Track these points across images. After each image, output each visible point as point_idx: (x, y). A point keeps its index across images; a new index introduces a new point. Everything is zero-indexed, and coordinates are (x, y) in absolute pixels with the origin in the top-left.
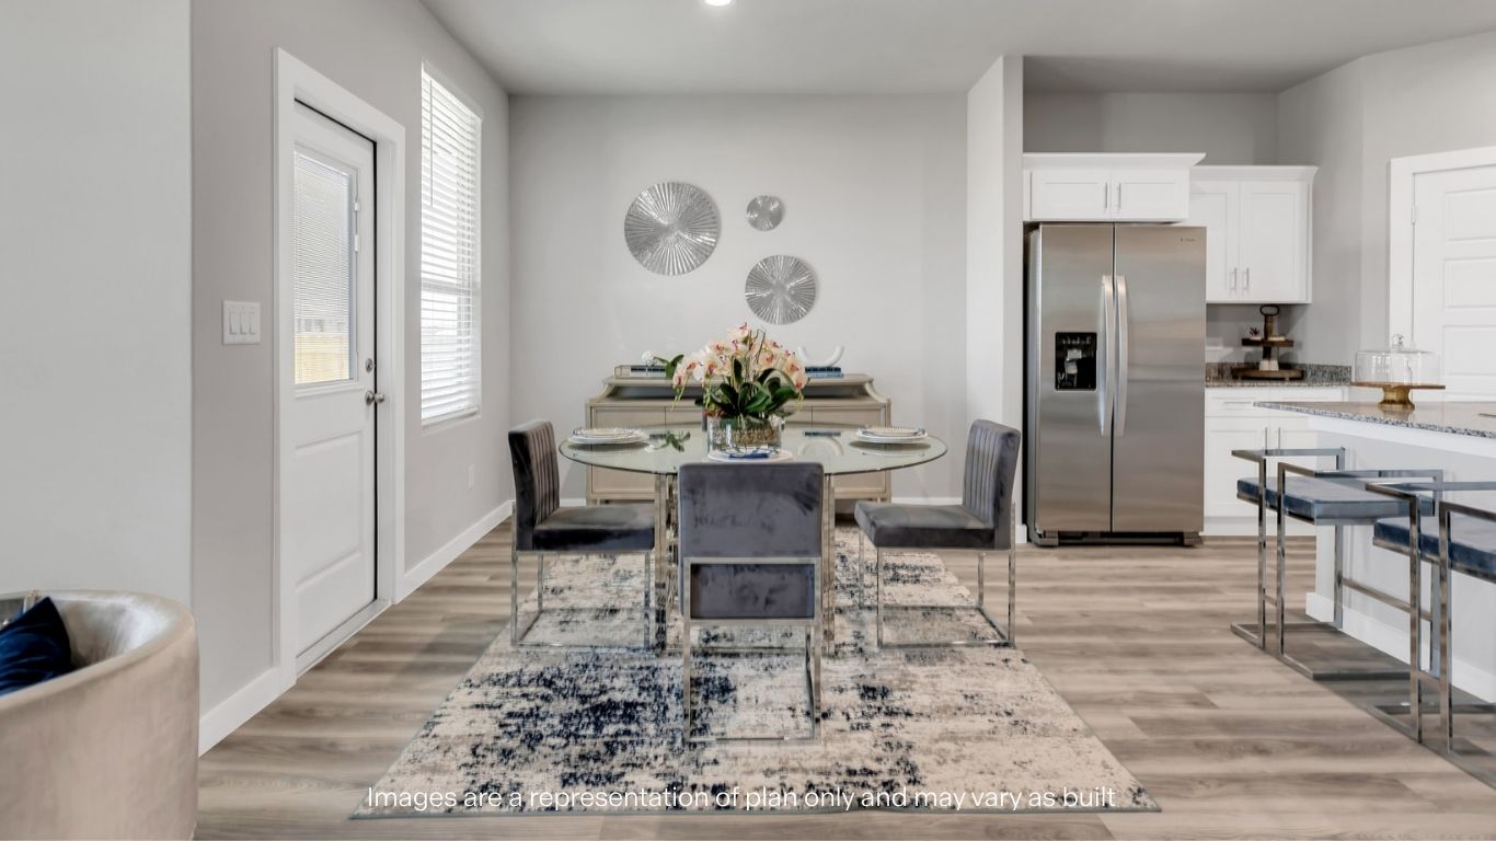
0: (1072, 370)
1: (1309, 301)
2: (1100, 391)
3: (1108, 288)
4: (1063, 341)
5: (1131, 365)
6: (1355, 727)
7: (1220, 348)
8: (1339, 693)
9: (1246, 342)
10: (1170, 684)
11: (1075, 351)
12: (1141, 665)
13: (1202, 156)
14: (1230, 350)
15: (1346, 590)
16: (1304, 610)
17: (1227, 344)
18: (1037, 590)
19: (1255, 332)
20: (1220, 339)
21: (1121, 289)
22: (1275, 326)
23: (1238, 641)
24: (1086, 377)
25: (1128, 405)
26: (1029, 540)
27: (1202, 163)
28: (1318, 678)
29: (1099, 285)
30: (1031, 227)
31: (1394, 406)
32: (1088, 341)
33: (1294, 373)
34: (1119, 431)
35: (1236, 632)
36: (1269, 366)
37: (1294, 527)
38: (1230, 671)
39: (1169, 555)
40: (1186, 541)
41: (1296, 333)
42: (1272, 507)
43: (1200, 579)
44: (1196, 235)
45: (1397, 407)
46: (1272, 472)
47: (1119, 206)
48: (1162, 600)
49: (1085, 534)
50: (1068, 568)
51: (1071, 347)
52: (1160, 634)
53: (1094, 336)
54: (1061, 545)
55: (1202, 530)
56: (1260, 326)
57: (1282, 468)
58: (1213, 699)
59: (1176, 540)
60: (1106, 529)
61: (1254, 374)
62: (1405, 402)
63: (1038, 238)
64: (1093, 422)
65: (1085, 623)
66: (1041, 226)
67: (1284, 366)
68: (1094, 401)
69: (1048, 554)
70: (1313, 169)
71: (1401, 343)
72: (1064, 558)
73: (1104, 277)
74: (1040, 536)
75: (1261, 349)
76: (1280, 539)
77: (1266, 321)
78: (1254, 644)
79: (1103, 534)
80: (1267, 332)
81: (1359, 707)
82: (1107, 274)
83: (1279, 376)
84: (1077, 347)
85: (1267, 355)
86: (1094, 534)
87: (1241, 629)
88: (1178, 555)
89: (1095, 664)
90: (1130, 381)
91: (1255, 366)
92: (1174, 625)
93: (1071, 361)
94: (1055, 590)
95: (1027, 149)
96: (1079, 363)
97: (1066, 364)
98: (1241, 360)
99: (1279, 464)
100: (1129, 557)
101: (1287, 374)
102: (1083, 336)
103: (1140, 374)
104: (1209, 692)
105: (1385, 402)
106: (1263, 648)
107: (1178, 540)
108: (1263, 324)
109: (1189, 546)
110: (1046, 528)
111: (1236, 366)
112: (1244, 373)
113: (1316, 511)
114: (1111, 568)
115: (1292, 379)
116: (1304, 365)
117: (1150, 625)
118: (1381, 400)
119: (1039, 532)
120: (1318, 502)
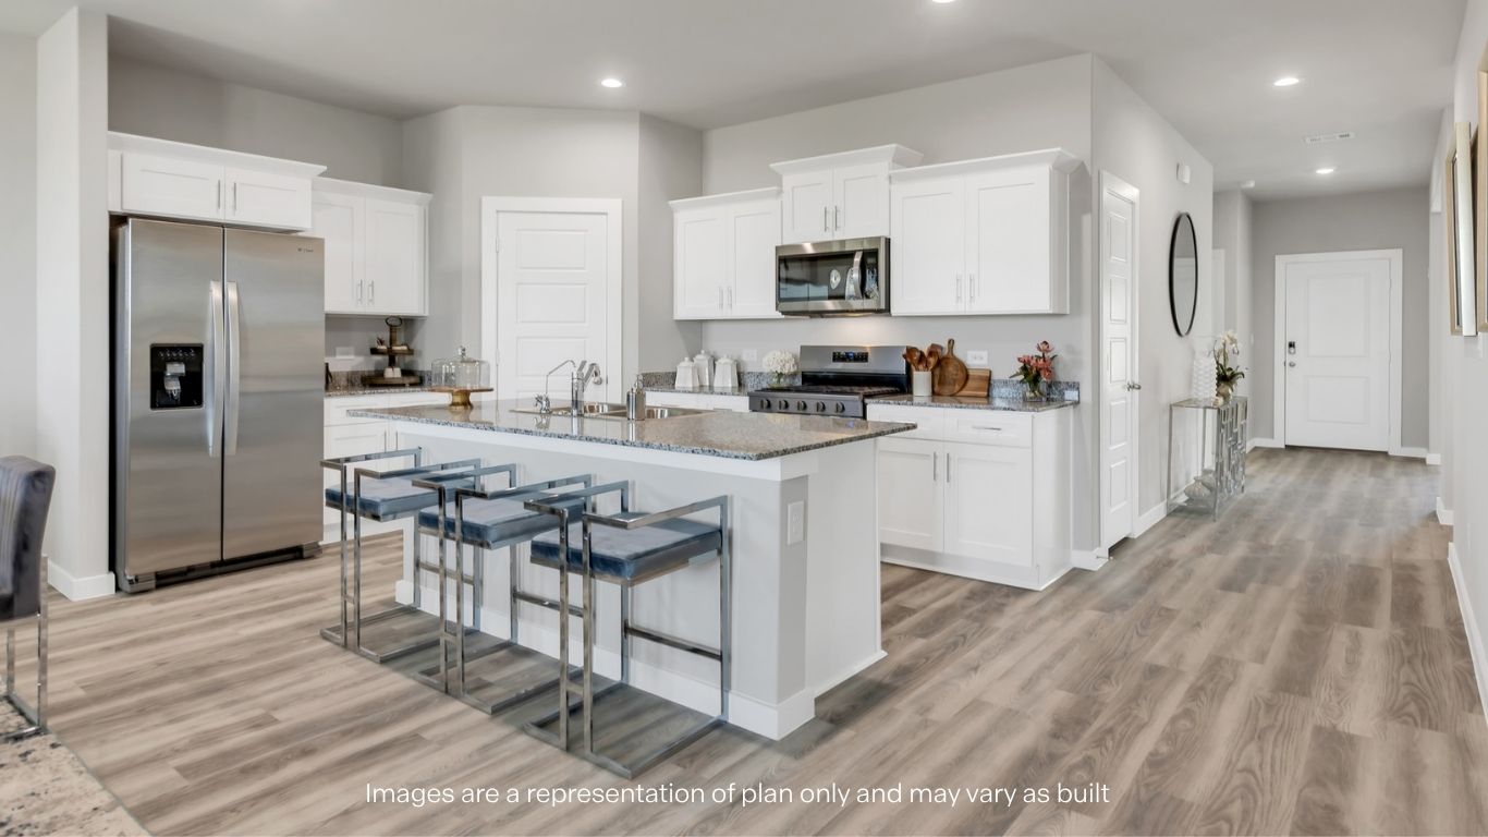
0: (174, 387)
1: (427, 314)
2: (210, 409)
3: (216, 293)
4: (160, 355)
5: (243, 377)
6: (402, 696)
7: (352, 357)
8: (398, 670)
9: (374, 351)
10: (234, 714)
11: (177, 365)
12: (208, 703)
13: (324, 168)
14: (361, 359)
15: (423, 572)
16: (394, 598)
17: (358, 353)
18: (108, 649)
19: (382, 342)
20: (352, 349)
21: (232, 295)
22: (401, 336)
23: (326, 644)
24: (192, 392)
25: (241, 421)
26: (118, 589)
27: (322, 175)
28: (384, 661)
29: (208, 291)
30: (118, 221)
31: (458, 408)
32: (193, 355)
33: (415, 379)
34: (231, 449)
35: (325, 637)
36: (393, 373)
37: (369, 527)
38: (306, 679)
39: (284, 572)
40: (305, 554)
41: (417, 344)
42: (351, 511)
43: (308, 590)
44: (315, 246)
45: (460, 408)
46: (351, 479)
47: (235, 207)
48: (261, 623)
49: (190, 569)
50: (160, 612)
51: (172, 360)
52: (244, 662)
53: (199, 349)
54: (159, 587)
55: (322, 539)
56: (386, 336)
57: (358, 473)
58: (277, 715)
59: (294, 554)
60: (216, 557)
61: (380, 381)
62: (467, 404)
63: (127, 232)
64: (200, 443)
65: (160, 672)
66: (130, 220)
67: (406, 373)
68: (202, 418)
69: (140, 601)
70: (427, 197)
71: (463, 354)
72: (161, 601)
73: (212, 283)
74: (131, 582)
75: (387, 357)
76: (357, 539)
77: (391, 332)
78: (338, 644)
79: (213, 565)
80: (392, 341)
81: (409, 677)
82: (216, 280)
83: (401, 382)
84: (178, 360)
85: (392, 363)
86: (202, 567)
87: (328, 632)
88: (292, 570)
89: (157, 718)
90: (242, 394)
91: (380, 374)
92: (266, 646)
93: (173, 376)
94: (134, 643)
95: (111, 128)
96: (182, 379)
97: (165, 379)
98: (372, 368)
99: (355, 470)
100: (242, 583)
101: (407, 381)
102: (186, 348)
103: (255, 386)
104: (275, 709)
105: (453, 404)
106: (345, 646)
107: (297, 554)
108: (388, 334)
109: (311, 557)
110: (138, 572)
111: (367, 374)
112: (372, 382)
113: (381, 510)
114: (214, 601)
115: (412, 385)
116: (422, 372)
117: (234, 655)
118: (450, 403)
119: (129, 577)
120: (384, 500)
